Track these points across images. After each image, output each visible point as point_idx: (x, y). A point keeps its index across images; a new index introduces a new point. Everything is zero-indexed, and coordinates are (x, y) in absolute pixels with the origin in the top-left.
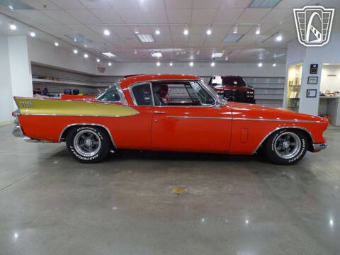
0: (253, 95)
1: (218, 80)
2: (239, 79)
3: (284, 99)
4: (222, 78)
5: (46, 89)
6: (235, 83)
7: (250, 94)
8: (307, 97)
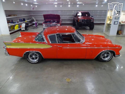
0: (93, 21)
1: (80, 14)
2: (88, 13)
3: (105, 23)
4: (82, 13)
5: (12, 20)
6: (87, 15)
7: (92, 21)
8: (114, 24)
